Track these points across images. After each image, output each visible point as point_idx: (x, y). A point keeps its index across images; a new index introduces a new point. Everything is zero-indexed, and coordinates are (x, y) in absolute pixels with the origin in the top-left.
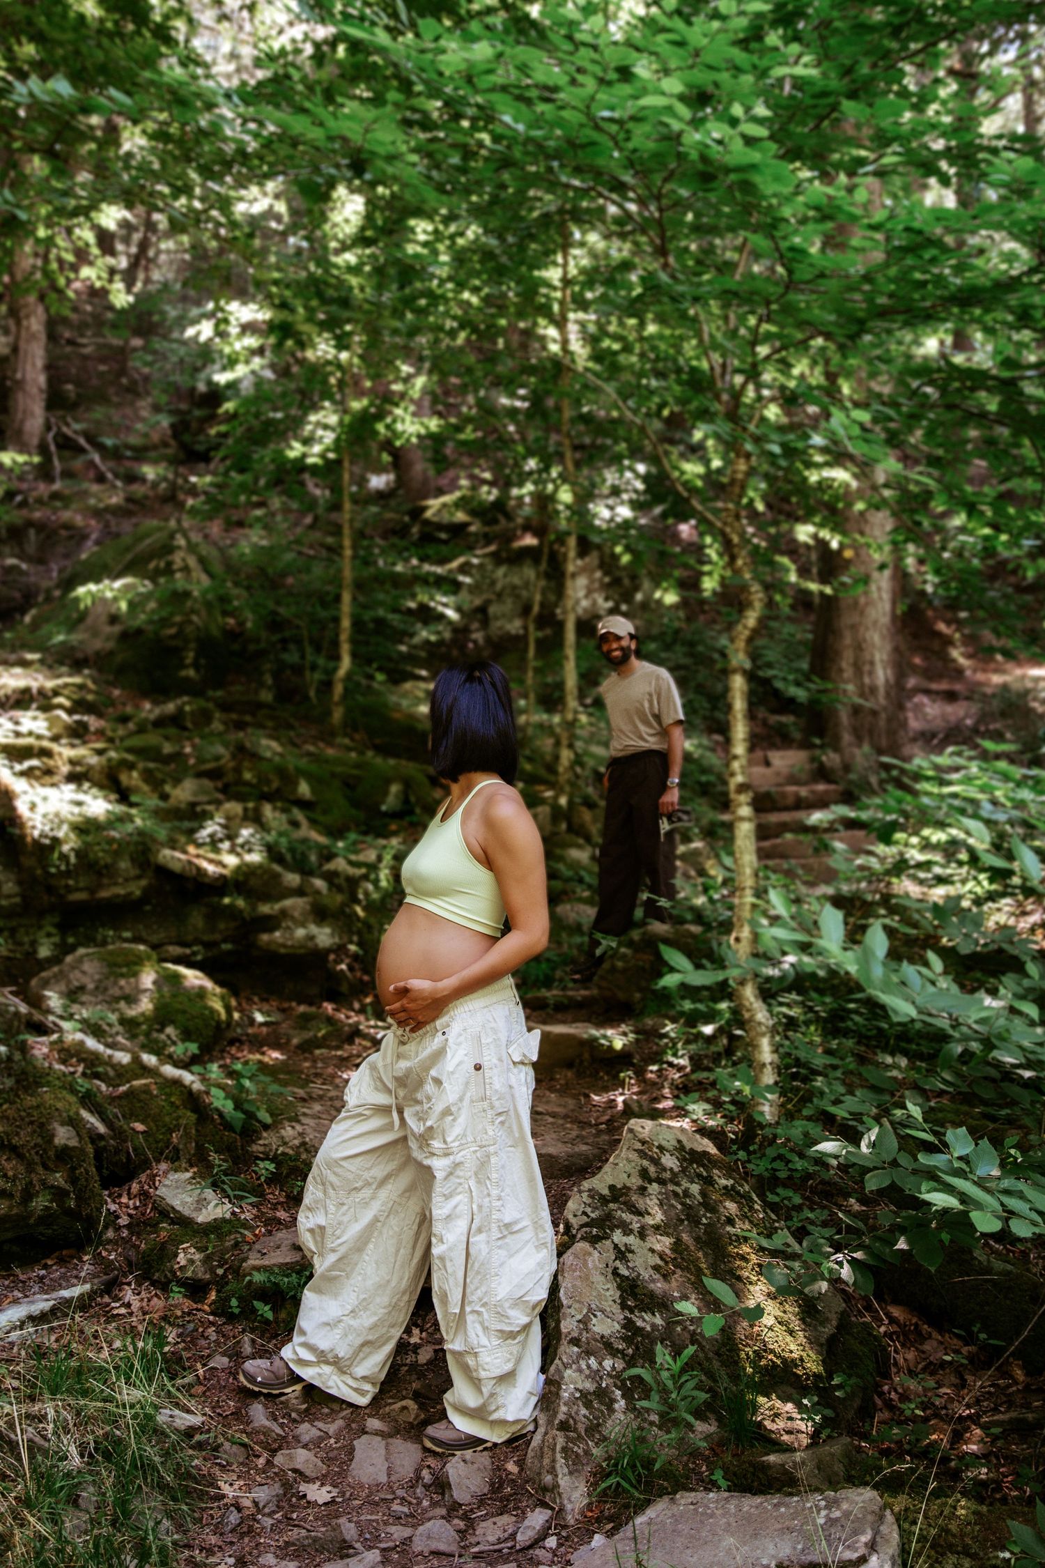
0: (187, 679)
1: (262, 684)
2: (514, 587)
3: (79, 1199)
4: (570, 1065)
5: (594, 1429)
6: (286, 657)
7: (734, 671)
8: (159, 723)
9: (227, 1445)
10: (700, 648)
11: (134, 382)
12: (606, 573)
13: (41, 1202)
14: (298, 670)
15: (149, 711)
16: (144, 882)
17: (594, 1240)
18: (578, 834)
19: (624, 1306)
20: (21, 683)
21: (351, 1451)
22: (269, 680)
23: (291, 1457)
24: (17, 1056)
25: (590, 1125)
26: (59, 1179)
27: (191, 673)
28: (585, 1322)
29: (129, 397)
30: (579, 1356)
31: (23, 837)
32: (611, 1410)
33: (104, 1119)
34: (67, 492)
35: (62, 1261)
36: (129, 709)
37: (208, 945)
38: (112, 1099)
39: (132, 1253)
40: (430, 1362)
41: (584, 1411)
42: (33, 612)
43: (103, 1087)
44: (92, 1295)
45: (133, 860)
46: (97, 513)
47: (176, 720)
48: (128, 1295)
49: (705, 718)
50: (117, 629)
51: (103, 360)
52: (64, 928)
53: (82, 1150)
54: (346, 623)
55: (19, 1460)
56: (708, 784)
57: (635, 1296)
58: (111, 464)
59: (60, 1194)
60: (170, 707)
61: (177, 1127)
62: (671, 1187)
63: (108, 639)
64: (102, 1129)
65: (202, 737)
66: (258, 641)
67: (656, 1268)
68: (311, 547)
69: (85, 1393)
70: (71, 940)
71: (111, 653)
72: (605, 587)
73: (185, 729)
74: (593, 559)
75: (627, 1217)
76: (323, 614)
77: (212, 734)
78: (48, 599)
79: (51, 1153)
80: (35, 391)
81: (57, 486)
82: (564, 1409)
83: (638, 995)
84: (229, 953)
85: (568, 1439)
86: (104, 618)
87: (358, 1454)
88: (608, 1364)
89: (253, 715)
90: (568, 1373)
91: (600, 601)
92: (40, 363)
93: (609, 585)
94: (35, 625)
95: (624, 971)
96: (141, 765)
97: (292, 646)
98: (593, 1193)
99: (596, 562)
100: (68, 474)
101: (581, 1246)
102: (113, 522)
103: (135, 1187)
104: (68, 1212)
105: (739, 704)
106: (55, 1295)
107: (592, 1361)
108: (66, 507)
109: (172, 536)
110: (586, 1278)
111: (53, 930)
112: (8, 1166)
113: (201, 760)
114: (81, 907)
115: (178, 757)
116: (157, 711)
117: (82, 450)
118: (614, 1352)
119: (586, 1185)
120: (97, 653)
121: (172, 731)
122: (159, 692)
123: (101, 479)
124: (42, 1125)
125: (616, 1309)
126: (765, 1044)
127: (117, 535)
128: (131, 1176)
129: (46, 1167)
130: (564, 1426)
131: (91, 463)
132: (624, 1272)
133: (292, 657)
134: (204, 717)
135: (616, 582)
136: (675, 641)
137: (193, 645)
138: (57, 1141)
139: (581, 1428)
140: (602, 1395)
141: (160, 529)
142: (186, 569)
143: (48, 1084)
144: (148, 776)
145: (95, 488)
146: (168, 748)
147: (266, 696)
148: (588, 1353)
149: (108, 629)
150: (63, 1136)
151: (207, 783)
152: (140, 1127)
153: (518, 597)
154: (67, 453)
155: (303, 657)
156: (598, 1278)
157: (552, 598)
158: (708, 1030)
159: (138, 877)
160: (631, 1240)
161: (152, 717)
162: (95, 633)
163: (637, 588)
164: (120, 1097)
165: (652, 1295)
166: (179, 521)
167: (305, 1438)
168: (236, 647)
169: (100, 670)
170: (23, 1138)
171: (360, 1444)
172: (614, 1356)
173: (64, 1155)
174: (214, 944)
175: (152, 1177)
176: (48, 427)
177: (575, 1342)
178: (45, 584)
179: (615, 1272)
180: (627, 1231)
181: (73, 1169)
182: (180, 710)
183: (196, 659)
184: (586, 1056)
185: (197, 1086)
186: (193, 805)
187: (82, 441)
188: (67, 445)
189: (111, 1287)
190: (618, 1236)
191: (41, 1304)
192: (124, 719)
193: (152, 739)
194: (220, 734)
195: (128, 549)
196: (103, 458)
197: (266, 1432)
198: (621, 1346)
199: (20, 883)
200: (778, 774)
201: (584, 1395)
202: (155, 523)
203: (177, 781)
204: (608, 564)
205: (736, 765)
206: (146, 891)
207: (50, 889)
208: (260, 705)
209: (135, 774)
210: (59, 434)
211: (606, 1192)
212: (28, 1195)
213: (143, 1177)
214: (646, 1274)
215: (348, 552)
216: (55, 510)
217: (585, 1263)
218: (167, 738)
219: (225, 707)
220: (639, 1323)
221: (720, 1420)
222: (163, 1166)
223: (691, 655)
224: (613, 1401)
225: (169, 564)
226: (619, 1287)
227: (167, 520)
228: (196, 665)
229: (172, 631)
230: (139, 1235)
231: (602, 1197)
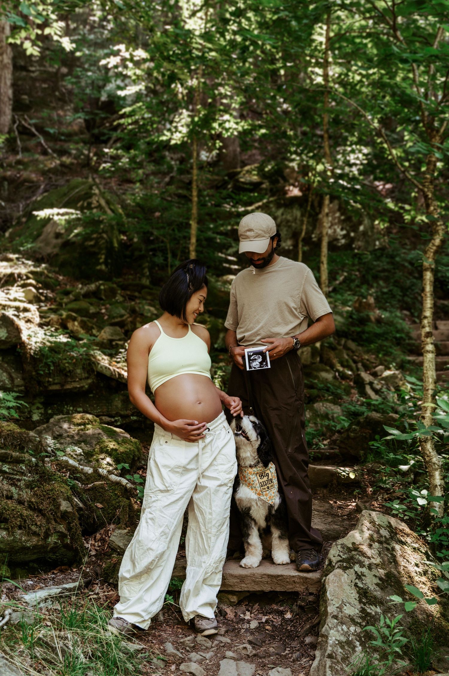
0: (101, 271)
1: (143, 275)
2: (288, 221)
3: (72, 539)
4: (325, 486)
5: (345, 659)
6: (156, 259)
7: (426, 270)
8: (87, 295)
9: (155, 660)
10: (397, 259)
11: (63, 94)
12: (342, 214)
13: (53, 539)
14: (164, 267)
15: (80, 288)
16: (90, 381)
17: (345, 569)
18: (326, 364)
19: (360, 601)
20: (9, 271)
21: (218, 666)
22: (147, 272)
23: (188, 667)
24: (40, 464)
25: (338, 516)
26: (62, 528)
27: (103, 267)
28: (340, 608)
29: (60, 103)
30: (337, 624)
31: (25, 353)
32: (354, 651)
33: (81, 500)
34: (26, 160)
35: (62, 571)
36: (68, 287)
37: (123, 417)
38: (86, 491)
39: (98, 569)
40: (256, 628)
41: (340, 650)
42: (10, 230)
43: (80, 485)
44: (80, 588)
45: (84, 368)
46: (44, 173)
47: (96, 294)
48: (97, 589)
49: (399, 301)
50: (60, 241)
51: (44, 81)
52: (46, 405)
53: (74, 514)
54: (193, 240)
55: (58, 655)
56: (401, 338)
57: (366, 597)
58: (51, 144)
59: (62, 536)
60: (93, 287)
61: (119, 507)
62: (385, 545)
63: (55, 247)
64: (81, 505)
65: (110, 304)
66: (140, 250)
67: (377, 584)
68: (170, 196)
69: (86, 628)
70: (50, 412)
71: (57, 255)
72: (341, 222)
73: (101, 299)
74: (335, 205)
75: (361, 558)
76: (178, 234)
77: (117, 302)
78: (19, 223)
79: (59, 514)
80: (6, 99)
81: (19, 157)
82: (330, 648)
83: (362, 452)
84: (135, 421)
85: (333, 663)
86: (52, 235)
87: (222, 667)
88: (352, 629)
89: (140, 292)
90: (332, 632)
91: (338, 230)
92: (9, 83)
93: (344, 221)
94: (11, 239)
95: (354, 439)
96: (79, 319)
97: (160, 254)
98: (343, 546)
99: (337, 207)
100: (26, 150)
101: (338, 571)
102: (54, 178)
103: (98, 536)
104: (66, 546)
105: (428, 288)
106: (61, 586)
107: (344, 627)
108: (25, 169)
109: (91, 188)
110: (340, 587)
111: (41, 406)
112: (38, 519)
113: (111, 317)
114: (56, 394)
115: (98, 314)
116: (85, 289)
117: (34, 135)
118: (355, 624)
119: (340, 541)
120: (49, 255)
121: (94, 300)
122: (86, 278)
123: (45, 153)
124: (54, 500)
125: (357, 603)
126: (437, 475)
127: (57, 186)
128: (95, 531)
129: (56, 522)
130: (330, 656)
131: (40, 144)
132: (360, 585)
133: (159, 260)
134: (112, 293)
135: (348, 219)
136: (382, 255)
137: (104, 251)
138: (61, 508)
139: (339, 658)
140: (349, 643)
141: (83, 183)
142: (99, 207)
143: (55, 479)
144: (83, 325)
145: (41, 158)
146: (92, 310)
147: (146, 282)
148: (342, 623)
149: (54, 241)
150: (64, 506)
151: (118, 328)
152: (100, 505)
153: (290, 227)
154: (25, 137)
155: (166, 259)
156: (346, 587)
157: (311, 228)
158: (404, 468)
159: (87, 378)
160: (364, 570)
161: (82, 292)
162: (47, 244)
163: (360, 223)
164: (89, 490)
165: (375, 597)
166: (94, 179)
167: (194, 659)
168: (128, 253)
169: (51, 265)
170: (45, 505)
171: (223, 663)
172: (356, 625)
173: (65, 515)
174: (127, 416)
175: (107, 532)
176: (14, 122)
177: (335, 617)
178: (16, 215)
179: (356, 585)
180: (362, 565)
181: (69, 523)
182: (98, 288)
183: (106, 259)
184: (335, 481)
185: (129, 485)
186: (111, 341)
187: (33, 130)
188: (24, 132)
189: (88, 584)
190: (357, 568)
191: (55, 590)
192: (67, 293)
193: (83, 304)
194: (121, 302)
195: (65, 195)
196: (46, 141)
197: (174, 656)
198: (359, 621)
199: (23, 379)
200: (442, 334)
201: (340, 643)
202: (80, 179)
203: (100, 329)
204: (343, 209)
205: (425, 322)
206: (90, 385)
207: (40, 383)
208: (144, 287)
209: (76, 323)
210: (20, 125)
211: (350, 546)
212: (47, 535)
213: (102, 531)
214: (372, 587)
215: (195, 199)
216: (19, 171)
217: (340, 580)
218: (91, 304)
219: (124, 288)
220: (369, 611)
221: (410, 660)
222: (112, 526)
223: (392, 263)
224: (355, 647)
225: (90, 204)
226: (358, 592)
227: (87, 178)
228: (106, 263)
229: (92, 243)
230: (101, 560)
231: (348, 548)
